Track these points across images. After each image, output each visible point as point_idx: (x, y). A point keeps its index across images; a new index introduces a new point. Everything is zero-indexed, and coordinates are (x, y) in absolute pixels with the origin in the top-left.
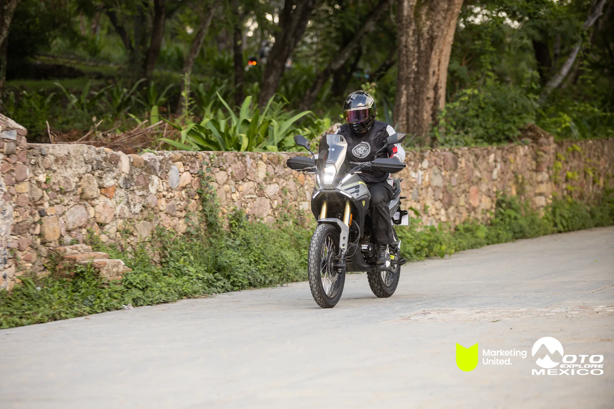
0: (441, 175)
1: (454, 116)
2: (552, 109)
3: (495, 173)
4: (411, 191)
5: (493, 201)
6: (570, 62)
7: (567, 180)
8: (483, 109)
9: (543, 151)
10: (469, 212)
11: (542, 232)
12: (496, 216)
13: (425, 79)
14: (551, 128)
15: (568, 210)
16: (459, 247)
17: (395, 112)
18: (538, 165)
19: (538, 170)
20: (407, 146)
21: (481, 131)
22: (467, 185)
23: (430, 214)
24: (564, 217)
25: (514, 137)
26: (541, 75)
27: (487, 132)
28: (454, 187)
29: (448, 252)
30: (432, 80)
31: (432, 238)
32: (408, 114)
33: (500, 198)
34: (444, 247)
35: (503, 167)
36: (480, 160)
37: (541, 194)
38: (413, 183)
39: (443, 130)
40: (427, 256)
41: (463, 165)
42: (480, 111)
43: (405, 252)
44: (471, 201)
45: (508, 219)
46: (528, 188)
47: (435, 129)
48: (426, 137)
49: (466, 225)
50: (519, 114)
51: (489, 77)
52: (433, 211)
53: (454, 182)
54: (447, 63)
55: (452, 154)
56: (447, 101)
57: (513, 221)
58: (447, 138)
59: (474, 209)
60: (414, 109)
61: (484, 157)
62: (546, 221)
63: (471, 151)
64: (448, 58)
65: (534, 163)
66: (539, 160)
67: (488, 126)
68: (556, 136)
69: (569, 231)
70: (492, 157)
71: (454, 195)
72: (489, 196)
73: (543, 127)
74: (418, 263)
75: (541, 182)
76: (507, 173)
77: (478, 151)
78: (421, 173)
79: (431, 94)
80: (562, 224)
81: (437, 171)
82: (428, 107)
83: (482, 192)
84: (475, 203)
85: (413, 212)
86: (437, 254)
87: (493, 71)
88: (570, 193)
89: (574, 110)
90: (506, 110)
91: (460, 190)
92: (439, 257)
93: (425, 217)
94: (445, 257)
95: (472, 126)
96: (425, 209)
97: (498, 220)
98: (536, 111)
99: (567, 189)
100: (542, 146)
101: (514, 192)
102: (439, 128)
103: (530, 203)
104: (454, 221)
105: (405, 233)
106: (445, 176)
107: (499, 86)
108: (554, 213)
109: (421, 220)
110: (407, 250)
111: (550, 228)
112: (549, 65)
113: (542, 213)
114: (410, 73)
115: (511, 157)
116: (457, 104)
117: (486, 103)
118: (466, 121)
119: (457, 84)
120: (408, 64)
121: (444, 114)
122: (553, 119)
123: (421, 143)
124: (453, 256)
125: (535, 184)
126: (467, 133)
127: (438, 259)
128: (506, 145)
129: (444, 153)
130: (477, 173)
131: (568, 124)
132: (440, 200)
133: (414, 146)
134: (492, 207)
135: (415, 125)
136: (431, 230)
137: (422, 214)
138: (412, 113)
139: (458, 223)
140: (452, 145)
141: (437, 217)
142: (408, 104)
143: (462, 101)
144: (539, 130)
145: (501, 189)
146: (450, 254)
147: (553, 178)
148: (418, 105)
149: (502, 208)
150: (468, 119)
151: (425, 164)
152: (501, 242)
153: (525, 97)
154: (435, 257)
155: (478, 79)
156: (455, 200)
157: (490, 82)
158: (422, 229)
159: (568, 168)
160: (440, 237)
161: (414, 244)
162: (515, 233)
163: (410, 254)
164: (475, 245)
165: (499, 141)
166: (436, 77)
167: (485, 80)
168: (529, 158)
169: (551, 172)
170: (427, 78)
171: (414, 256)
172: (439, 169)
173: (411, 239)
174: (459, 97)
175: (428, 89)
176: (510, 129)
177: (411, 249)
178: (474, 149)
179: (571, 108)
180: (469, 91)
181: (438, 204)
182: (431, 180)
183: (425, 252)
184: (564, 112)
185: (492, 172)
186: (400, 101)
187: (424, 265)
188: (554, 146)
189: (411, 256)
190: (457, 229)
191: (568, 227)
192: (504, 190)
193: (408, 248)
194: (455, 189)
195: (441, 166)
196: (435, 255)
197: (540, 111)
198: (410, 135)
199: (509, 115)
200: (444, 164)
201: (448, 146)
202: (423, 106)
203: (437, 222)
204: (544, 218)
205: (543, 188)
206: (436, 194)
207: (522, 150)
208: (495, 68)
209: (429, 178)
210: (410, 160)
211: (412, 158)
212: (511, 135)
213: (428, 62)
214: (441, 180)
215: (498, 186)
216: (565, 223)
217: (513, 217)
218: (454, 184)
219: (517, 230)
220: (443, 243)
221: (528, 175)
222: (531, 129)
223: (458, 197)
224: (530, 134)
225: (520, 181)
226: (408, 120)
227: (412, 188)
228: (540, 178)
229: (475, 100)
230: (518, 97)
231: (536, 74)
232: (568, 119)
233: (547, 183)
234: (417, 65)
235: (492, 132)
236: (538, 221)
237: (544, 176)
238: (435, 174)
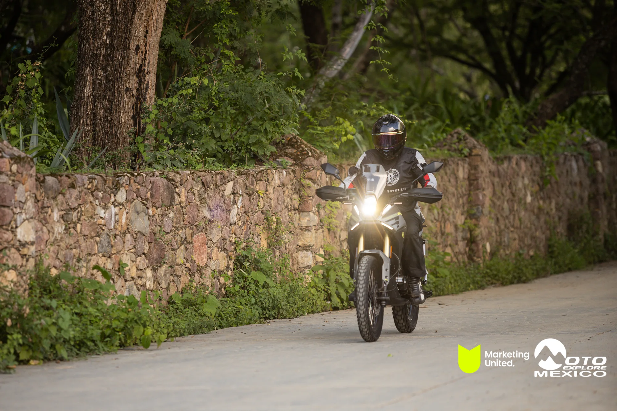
0: (147, 214)
1: (170, 120)
2: (326, 112)
3: (234, 211)
4: (98, 239)
5: (229, 257)
8: (215, 109)
9: (310, 179)
10: (192, 275)
11: (308, 308)
12: (235, 282)
13: (123, 58)
14: (324, 142)
16: (174, 330)
17: (74, 111)
18: (303, 200)
19: (301, 210)
20: (93, 167)
21: (212, 145)
22: (188, 231)
23: (128, 278)
24: (342, 285)
25: (265, 155)
26: (309, 57)
27: (222, 147)
28: (167, 233)
29: (157, 339)
30: (135, 60)
31: (131, 315)
32: (94, 114)
33: (241, 252)
34: (149, 331)
35: (247, 203)
36: (210, 192)
37: (306, 248)
38: (102, 227)
39: (151, 142)
40: (122, 346)
41: (183, 198)
42: (212, 112)
43: (86, 338)
44: (195, 257)
45: (252, 286)
46: (286, 237)
47: (139, 139)
48: (124, 152)
49: (186, 296)
50: (272, 119)
51: (228, 58)
52: (134, 273)
53: (168, 226)
54: (159, 33)
55: (165, 181)
56: (159, 94)
57: (261, 290)
58: (158, 155)
59: (199, 270)
60: (104, 107)
61: (217, 186)
62: (313, 291)
63: (196, 177)
64: (161, 25)
65: (296, 197)
66: (304, 193)
67: (224, 138)
68: (332, 156)
69: (350, 307)
70: (230, 186)
71: (167, 247)
72: (225, 250)
73: (312, 140)
74: (107, 357)
75: (307, 229)
76: (253, 213)
77: (207, 177)
78: (114, 210)
79: (133, 83)
80: (339, 296)
81: (140, 207)
82: (128, 103)
83: (213, 243)
84: (201, 260)
85: (100, 273)
86: (138, 342)
87: (233, 48)
89: (361, 115)
90: (253, 113)
91: (178, 238)
92: (141, 348)
93: (120, 282)
94: (150, 348)
95: (199, 136)
96: (120, 269)
97: (237, 287)
98: (301, 115)
100: (309, 170)
101: (264, 244)
102: (145, 138)
103: (289, 262)
104: (168, 289)
105: (86, 307)
106: (153, 216)
107: (241, 72)
108: (326, 277)
109: (113, 287)
110: (89, 335)
111: (321, 302)
112: (325, 42)
113: (308, 278)
114: (98, 48)
116: (175, 100)
117: (221, 100)
118: (188, 127)
119: (176, 68)
120: (96, 33)
121: (153, 116)
122: (327, 129)
123: (115, 162)
124: (163, 344)
125: (298, 231)
126: (189, 147)
127: (138, 350)
128: (252, 168)
129: (152, 179)
130: (206, 213)
131: (350, 137)
132: (144, 254)
133: (104, 167)
134: (228, 267)
135: (106, 133)
136: (130, 304)
137: (115, 277)
138: (101, 113)
139: (173, 291)
140: (165, 166)
141: (139, 282)
142: (95, 97)
143: (181, 95)
144: (305, 145)
145: (242, 237)
146: (160, 342)
147: (326, 222)
148: (111, 101)
149: (244, 268)
150: (192, 124)
151: (121, 196)
153: (283, 92)
155: (208, 61)
156: (169, 254)
157: (227, 66)
158: (115, 302)
160: (143, 315)
161: (101, 324)
162: (263, 309)
163: (93, 341)
164: (201, 327)
165: (242, 161)
166: (140, 56)
167: (220, 61)
169: (322, 212)
170: (126, 57)
171: (101, 345)
172: (144, 204)
173: (96, 317)
174: (178, 89)
175: (128, 75)
176: (259, 143)
177: (96, 333)
178: (199, 173)
179: (355, 112)
180: (194, 80)
181: (142, 262)
182: (130, 222)
183: (118, 338)
184: (345, 117)
185: (229, 211)
186: (82, 92)
187: (116, 359)
189: (96, 345)
190: (171, 302)
192: (247, 240)
193: (90, 332)
194: (170, 237)
195: (147, 200)
196: (135, 344)
197: (308, 115)
198: (97, 147)
199: (257, 119)
200: (152, 196)
201: (160, 167)
202: (120, 102)
203: (139, 290)
204: (310, 286)
205: (309, 238)
206: (139, 244)
207: (276, 178)
208: (237, 44)
209: (127, 218)
210: (97, 189)
211: (100, 186)
212: (261, 152)
213: (128, 31)
214: (147, 223)
215: (238, 233)
216: (343, 295)
217: (261, 283)
218: (167, 230)
219: (267, 304)
220: (147, 323)
221: (285, 216)
222: (292, 143)
223: (173, 250)
224: (290, 151)
225: (274, 226)
226: (94, 124)
227: (99, 236)
228: (304, 222)
229: (204, 94)
230: (272, 91)
231: (303, 56)
232: (351, 128)
233: (316, 230)
234: (109, 34)
235: (230, 146)
236: (301, 291)
237: (311, 219)
238: (138, 213)
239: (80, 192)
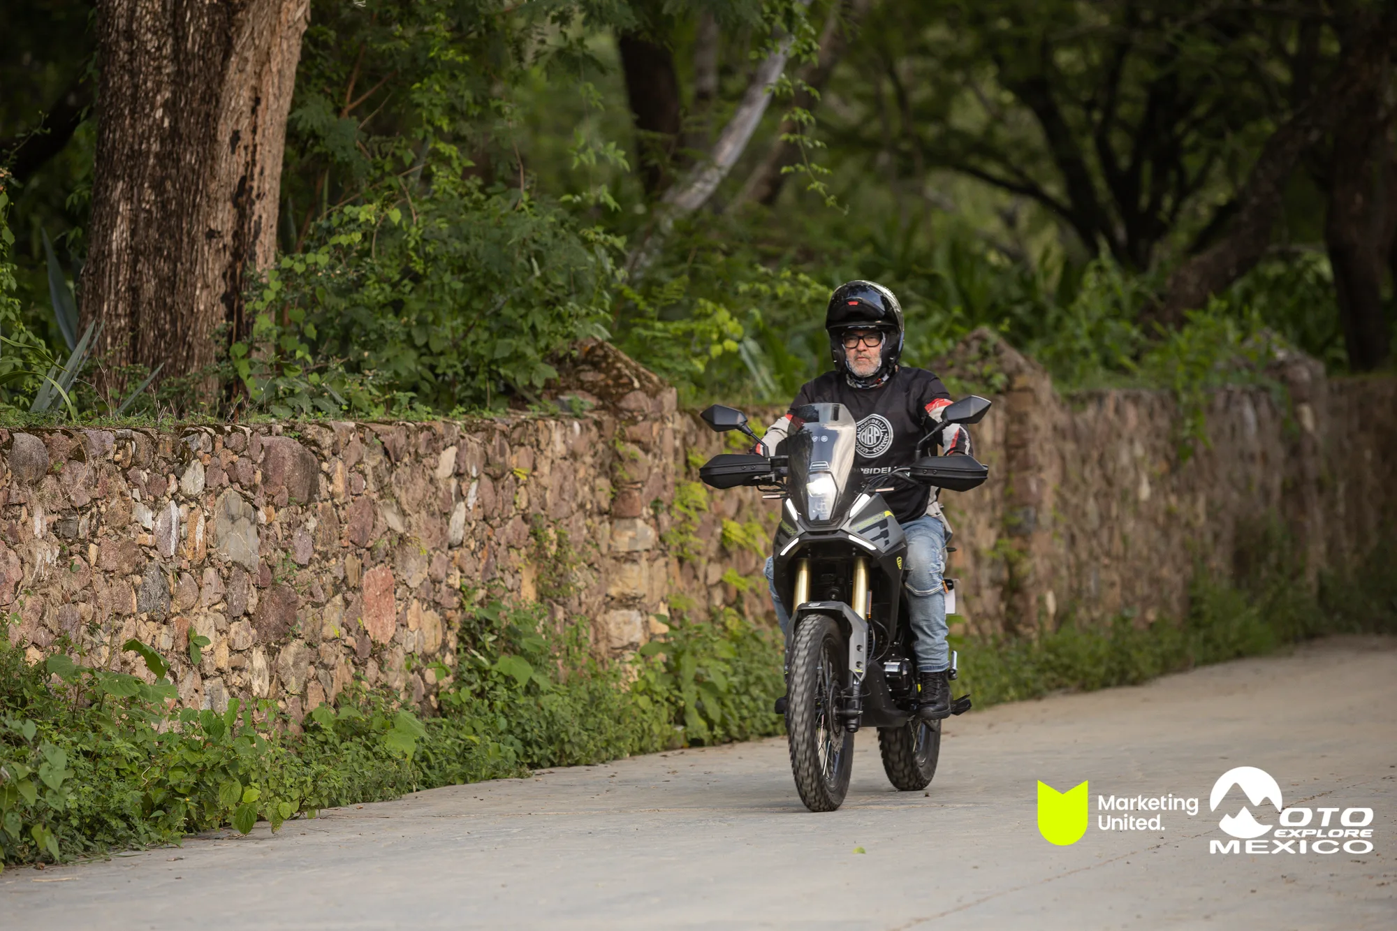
0: (254, 521)
1: (310, 305)
2: (674, 287)
3: (459, 516)
4: (138, 579)
5: (448, 622)
6: (750, 117)
7: (724, 553)
8: (416, 278)
9: (636, 442)
10: (360, 664)
11: (630, 742)
12: (460, 681)
13: (202, 162)
14: (670, 357)
15: (727, 661)
16: (316, 791)
17: (88, 285)
18: (620, 491)
19: (616, 513)
20: (128, 414)
21: (410, 364)
22: (351, 562)
23: (209, 670)
24: (711, 688)
25: (531, 387)
26: (635, 159)
27: (432, 368)
28: (302, 567)
29: (272, 812)
30: (230, 166)
31: (212, 757)
32: (134, 291)
33: (474, 610)
34: (255, 793)
35: (489, 497)
36: (403, 471)
37: (627, 602)
38: (147, 551)
39: (267, 354)
40: (193, 828)
41: (339, 486)
42: (408, 285)
43: (106, 811)
44: (366, 623)
45: (502, 692)
46: (580, 577)
47: (239, 348)
48: (205, 376)
49: (345, 712)
50: (549, 304)
51: (446, 161)
52: (223, 658)
53: (303, 550)
54: (286, 103)
55: (298, 445)
56: (285, 245)
57: (522, 701)
58: (282, 385)
59: (377, 652)
60: (157, 274)
61: (417, 458)
62: (644, 701)
63: (369, 436)
64: (289, 85)
65: (603, 483)
66: (623, 473)
67: (436, 346)
68: (688, 388)
69: (730, 739)
70: (448, 458)
71: (302, 600)
72: (437, 605)
73: (644, 352)
74: (157, 854)
75: (630, 557)
76: (504, 521)
77: (396, 436)
78: (176, 512)
79: (223, 218)
80: (703, 713)
81: (238, 505)
82: (213, 266)
83: (410, 590)
84: (382, 629)
85: (141, 659)
86: (231, 819)
87: (457, 139)
88: (736, 602)
89: (756, 296)
90: (503, 288)
91: (327, 578)
92: (237, 833)
93: (190, 681)
94: (255, 833)
95: (379, 341)
96: (191, 649)
97: (466, 693)
98: (616, 293)
99: (723, 584)
100: (633, 421)
101: (529, 592)
102: (251, 347)
103: (588, 634)
104: (303, 696)
105: (108, 739)
106: (269, 525)
107: (477, 195)
108: (673, 670)
109: (172, 691)
110: (113, 804)
111: (661, 727)
112: (674, 127)
113: (632, 671)
114: (143, 138)
115: (519, 460)
116: (322, 258)
117: (429, 259)
118: (353, 322)
119: (325, 184)
120: (138, 103)
121: (270, 295)
122: (678, 326)
123: (182, 403)
124: (286, 826)
125: (609, 562)
126: (355, 368)
127: (231, 838)
128: (501, 417)
129: (266, 440)
130: (393, 520)
131: (730, 345)
132: (246, 614)
133: (154, 413)
134: (444, 646)
135: (162, 334)
136: (209, 729)
137: (179, 669)
138: (149, 288)
139: (314, 702)
140: (296, 411)
141: (235, 679)
142: (136, 253)
143: (337, 247)
144: (625, 363)
145: (478, 577)
146: (278, 819)
147: (674, 542)
148: (174, 260)
149: (482, 649)
150: (363, 314)
151: (194, 480)
152: (475, 778)
153: (575, 241)
154: (224, 833)
155: (400, 168)
156: (305, 618)
157: (443, 179)
158: (177, 725)
159: (731, 509)
160: (242, 755)
161: (144, 780)
162: (527, 743)
163: (125, 818)
164: (379, 785)
165: (478, 400)
166: (241, 157)
167: (427, 171)
168: (584, 470)
169: (664, 519)
170: (209, 159)
171: (142, 826)
172: (246, 498)
173: (132, 760)
174: (331, 232)
175: (212, 201)
176: (517, 357)
177: (129, 797)
178: (377, 428)
179: (743, 287)
180: (366, 213)
181: (241, 633)
182: (213, 540)
183: (182, 809)
184: (719, 299)
185: (446, 515)
186: (106, 239)
187: (179, 859)
188: (679, 423)
189: (131, 827)
190: (309, 726)
191: (724, 725)
192: (489, 583)
193: (117, 796)
194: (307, 574)
195: (253, 488)
196: (225, 825)
197: (632, 294)
198: (141, 368)
199: (514, 305)
200: (266, 479)
201: (285, 414)
202: (193, 263)
203: (233, 698)
204: (635, 690)
205: (635, 579)
206: (235, 593)
207: (558, 439)
208: (466, 129)
209: (207, 532)
210: (136, 463)
211: (142, 457)
212: (521, 380)
213: (212, 98)
214: (255, 541)
215: (469, 567)
216: (714, 711)
217: (522, 682)
218: (302, 558)
219: (536, 733)
220: (253, 776)
221: (578, 528)
222: (595, 359)
223: (316, 605)
224: (589, 376)
225: (553, 550)
226: (133, 315)
227: (140, 572)
228: (623, 542)
229: (390, 244)
230: (547, 238)
231: (618, 156)
232: (732, 326)
233: (651, 561)
234: (170, 107)
235: (450, 365)
236: (615, 701)
237: (639, 534)
238: (233, 519)
239: (95, 469)
